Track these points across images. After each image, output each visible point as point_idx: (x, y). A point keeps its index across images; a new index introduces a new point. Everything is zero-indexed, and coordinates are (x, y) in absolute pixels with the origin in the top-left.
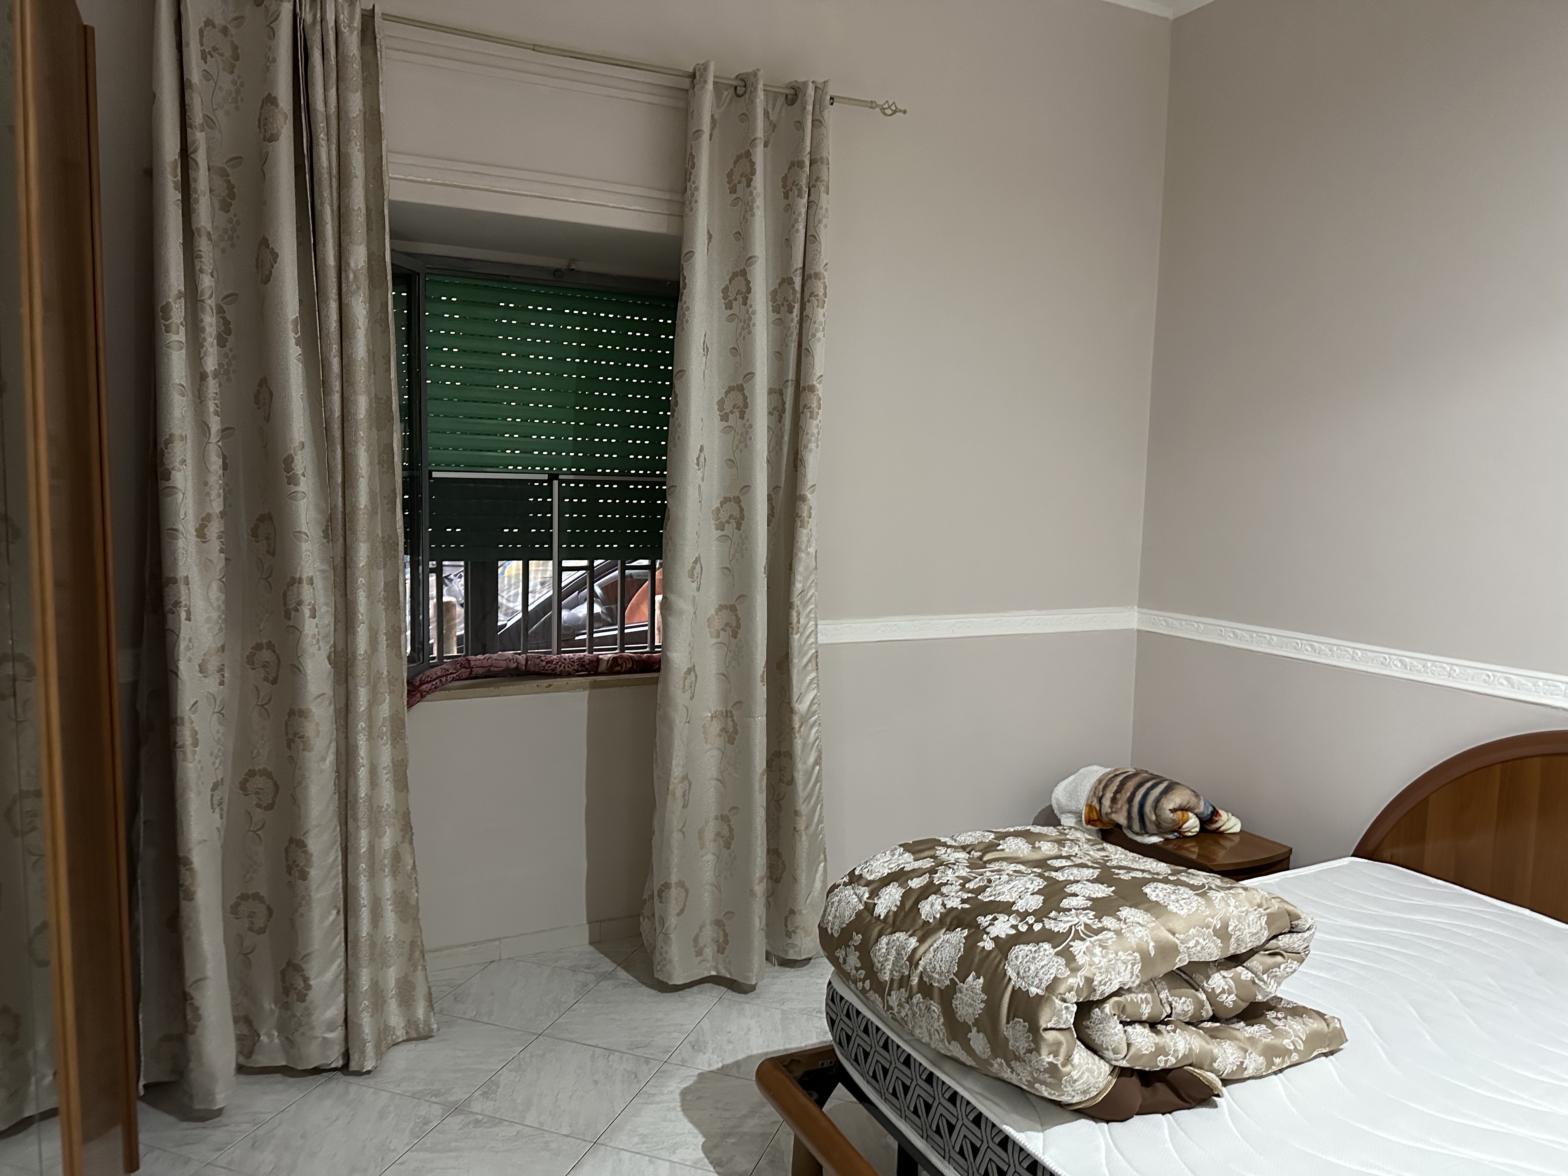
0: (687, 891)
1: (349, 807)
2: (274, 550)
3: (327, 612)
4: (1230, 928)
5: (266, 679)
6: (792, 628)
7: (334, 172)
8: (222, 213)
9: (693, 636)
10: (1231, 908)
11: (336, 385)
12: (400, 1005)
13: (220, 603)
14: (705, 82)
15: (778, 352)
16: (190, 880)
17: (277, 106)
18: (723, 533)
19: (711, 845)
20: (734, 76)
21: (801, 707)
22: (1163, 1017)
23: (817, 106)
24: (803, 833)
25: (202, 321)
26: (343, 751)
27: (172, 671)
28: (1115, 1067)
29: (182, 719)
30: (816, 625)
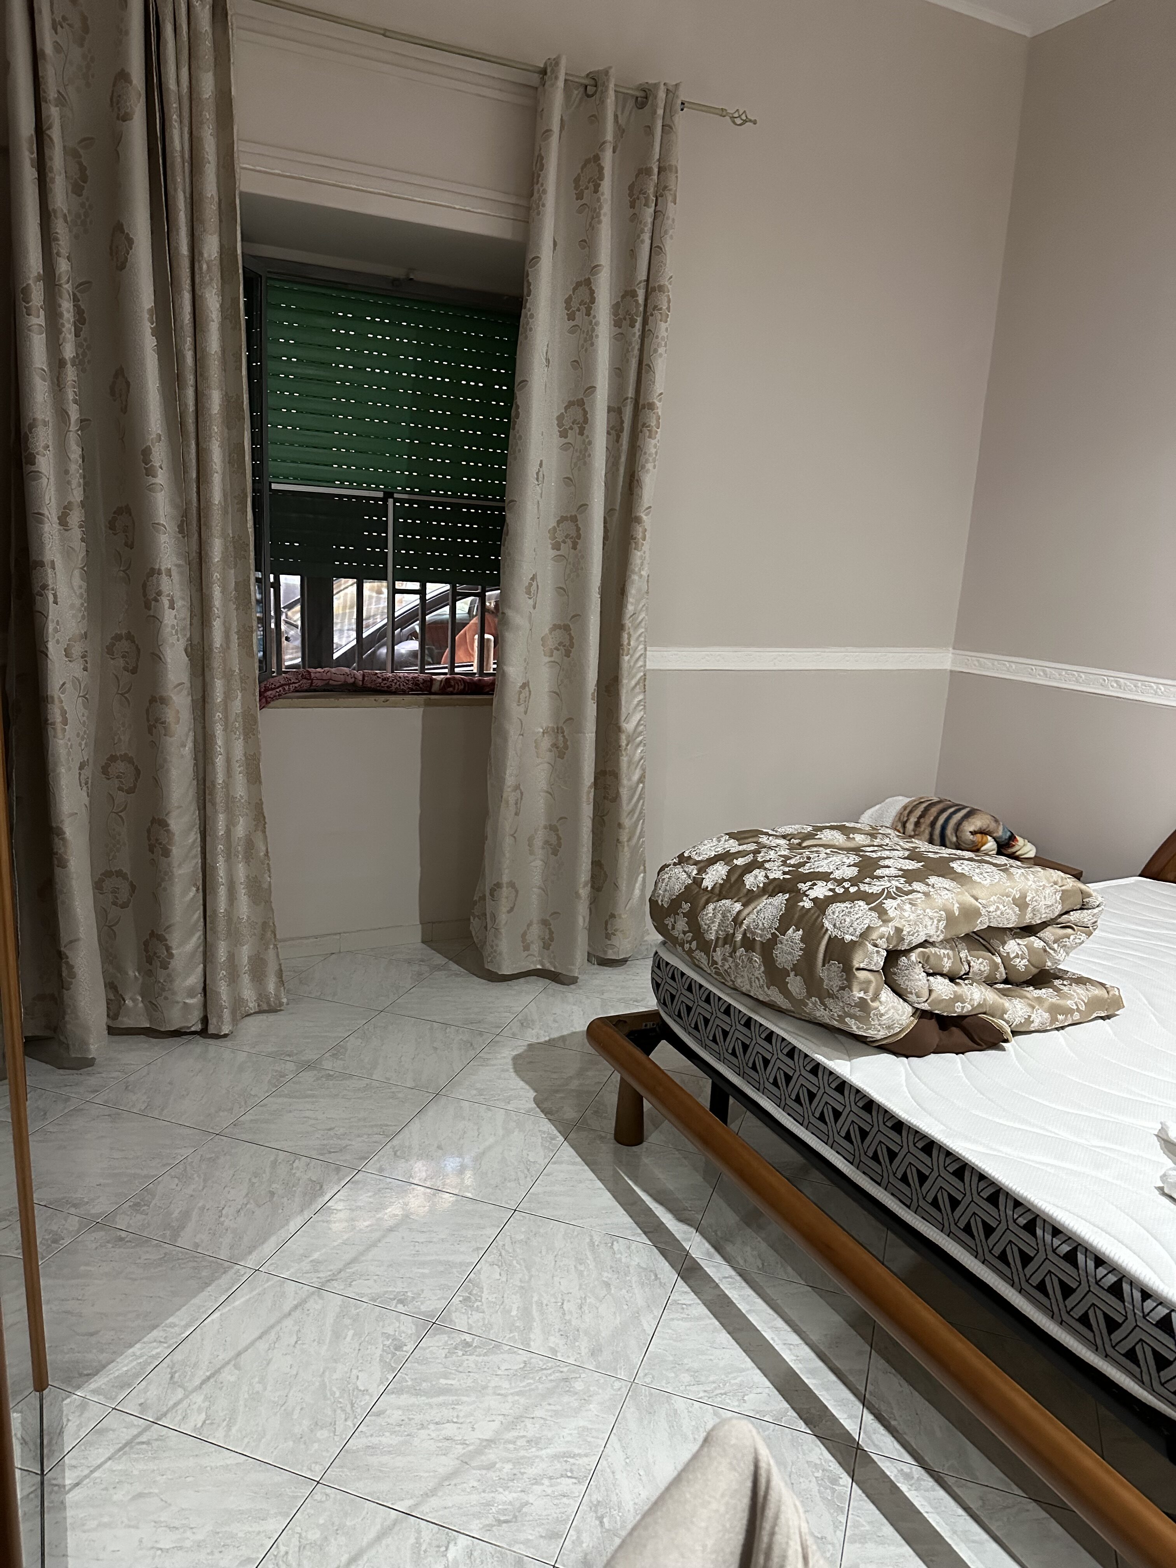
0: (517, 892)
1: (207, 792)
2: (133, 543)
3: (184, 606)
4: (1027, 900)
5: (126, 669)
6: (623, 649)
7: (187, 156)
8: (74, 196)
9: (528, 651)
10: (1030, 883)
11: (190, 379)
12: (252, 980)
13: (83, 591)
14: (556, 78)
15: (618, 369)
16: (62, 850)
17: (130, 82)
18: (558, 553)
19: (539, 852)
20: (584, 74)
21: (628, 726)
22: (962, 973)
23: (668, 110)
24: (626, 844)
25: (60, 306)
26: (200, 741)
27: (42, 652)
28: (917, 1009)
29: (52, 697)
30: (645, 649)
